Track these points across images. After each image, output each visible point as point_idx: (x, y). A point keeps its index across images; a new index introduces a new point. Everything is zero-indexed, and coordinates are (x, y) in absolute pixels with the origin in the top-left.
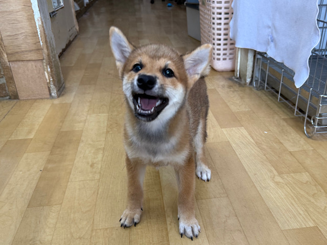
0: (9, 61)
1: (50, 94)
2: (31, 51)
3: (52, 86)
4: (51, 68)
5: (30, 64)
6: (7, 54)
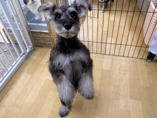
0: (53, 38)
6: (52, 35)
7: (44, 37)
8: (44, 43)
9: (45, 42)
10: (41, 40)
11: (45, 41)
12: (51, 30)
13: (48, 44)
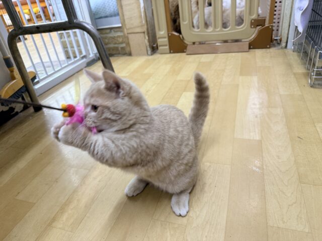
0: (127, 34)
1: (147, 53)
2: (138, 27)
3: (149, 49)
4: (149, 37)
5: (137, 35)
6: (127, 29)
7: (115, 37)
8: (114, 47)
9: (116, 46)
10: (110, 43)
11: (116, 44)
12: (124, 21)
13: (120, 49)
